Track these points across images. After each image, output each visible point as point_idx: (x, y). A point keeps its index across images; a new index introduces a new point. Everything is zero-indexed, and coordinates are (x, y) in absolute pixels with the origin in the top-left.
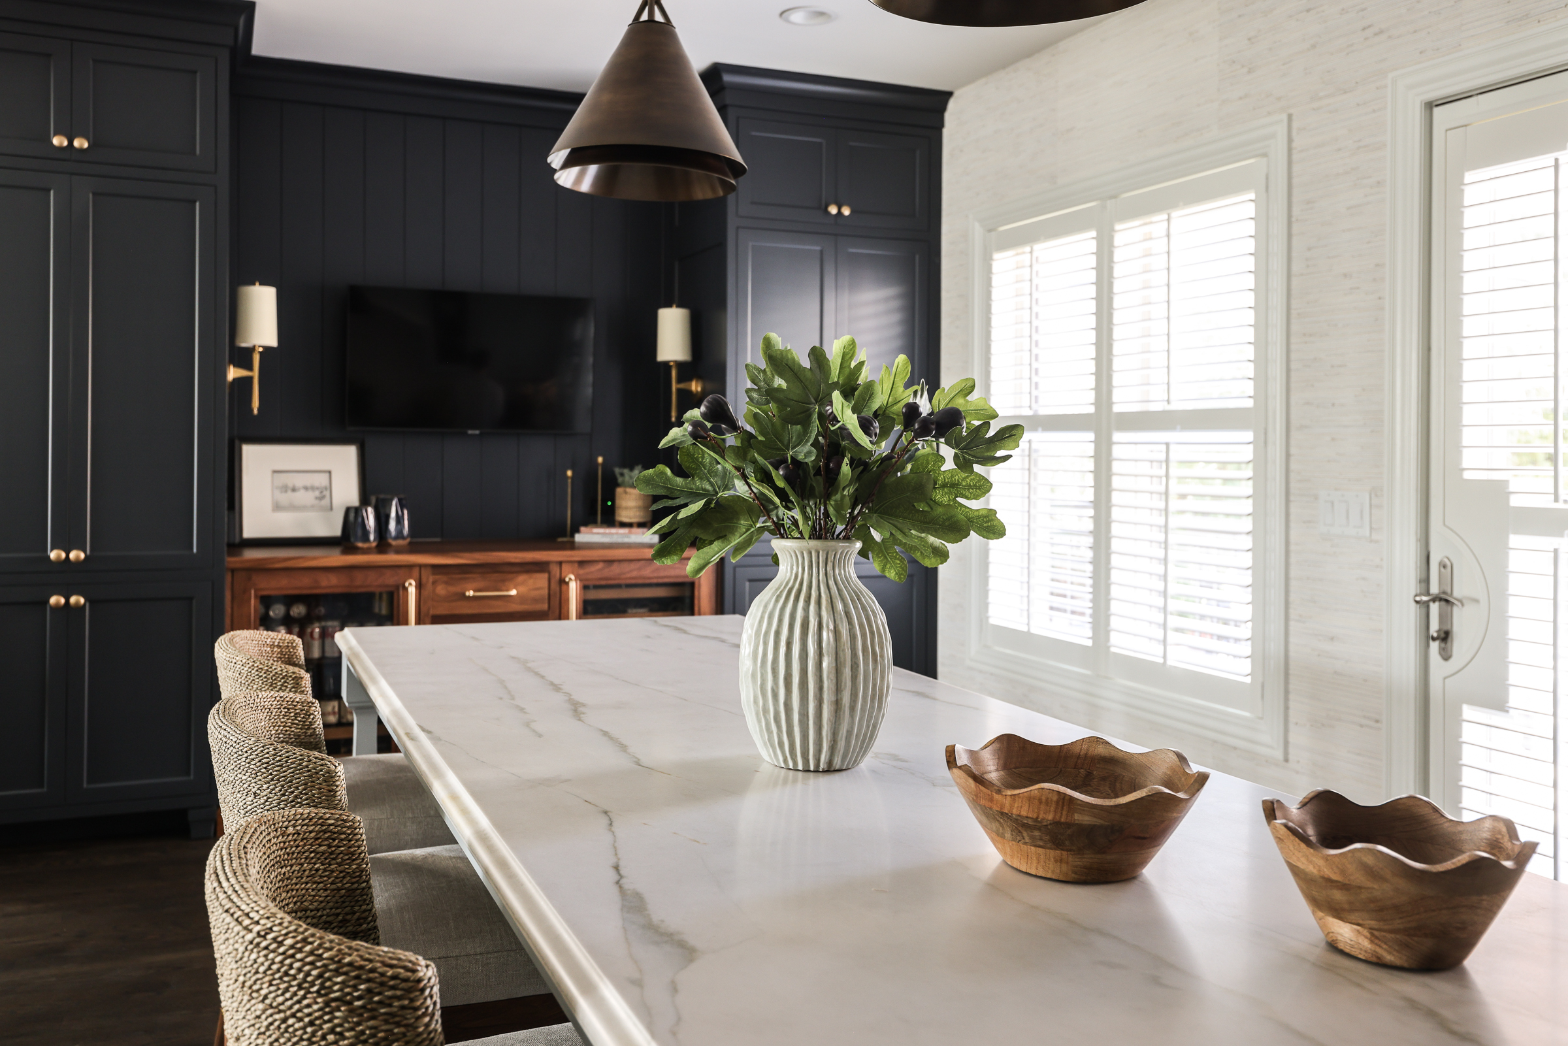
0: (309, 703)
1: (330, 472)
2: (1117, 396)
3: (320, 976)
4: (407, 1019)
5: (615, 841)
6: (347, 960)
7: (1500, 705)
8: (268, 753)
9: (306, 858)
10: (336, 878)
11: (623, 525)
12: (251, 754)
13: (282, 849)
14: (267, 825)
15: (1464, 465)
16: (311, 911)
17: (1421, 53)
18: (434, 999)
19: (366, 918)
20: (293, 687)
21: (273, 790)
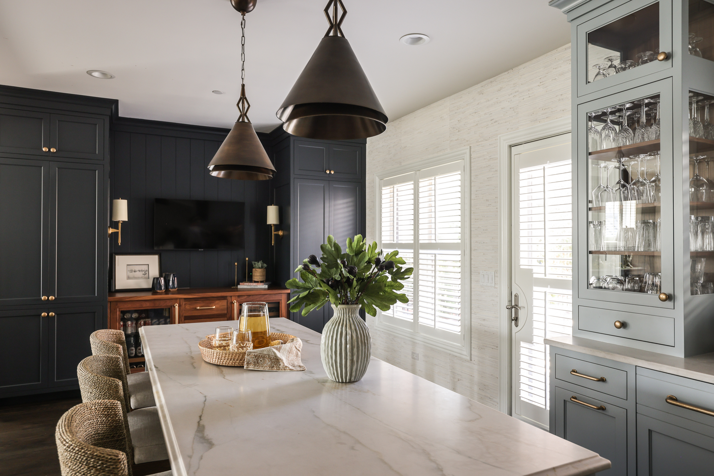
0: (118, 358)
1: (148, 265)
2: (421, 237)
3: (86, 459)
4: (114, 471)
5: (204, 407)
6: (95, 454)
7: (530, 341)
8: (95, 379)
9: (99, 417)
10: (110, 422)
11: (255, 282)
12: (89, 379)
13: (90, 414)
14: (84, 407)
15: (521, 264)
16: (101, 434)
17: (507, 129)
18: (125, 465)
19: (121, 435)
20: (116, 351)
21: (97, 391)
